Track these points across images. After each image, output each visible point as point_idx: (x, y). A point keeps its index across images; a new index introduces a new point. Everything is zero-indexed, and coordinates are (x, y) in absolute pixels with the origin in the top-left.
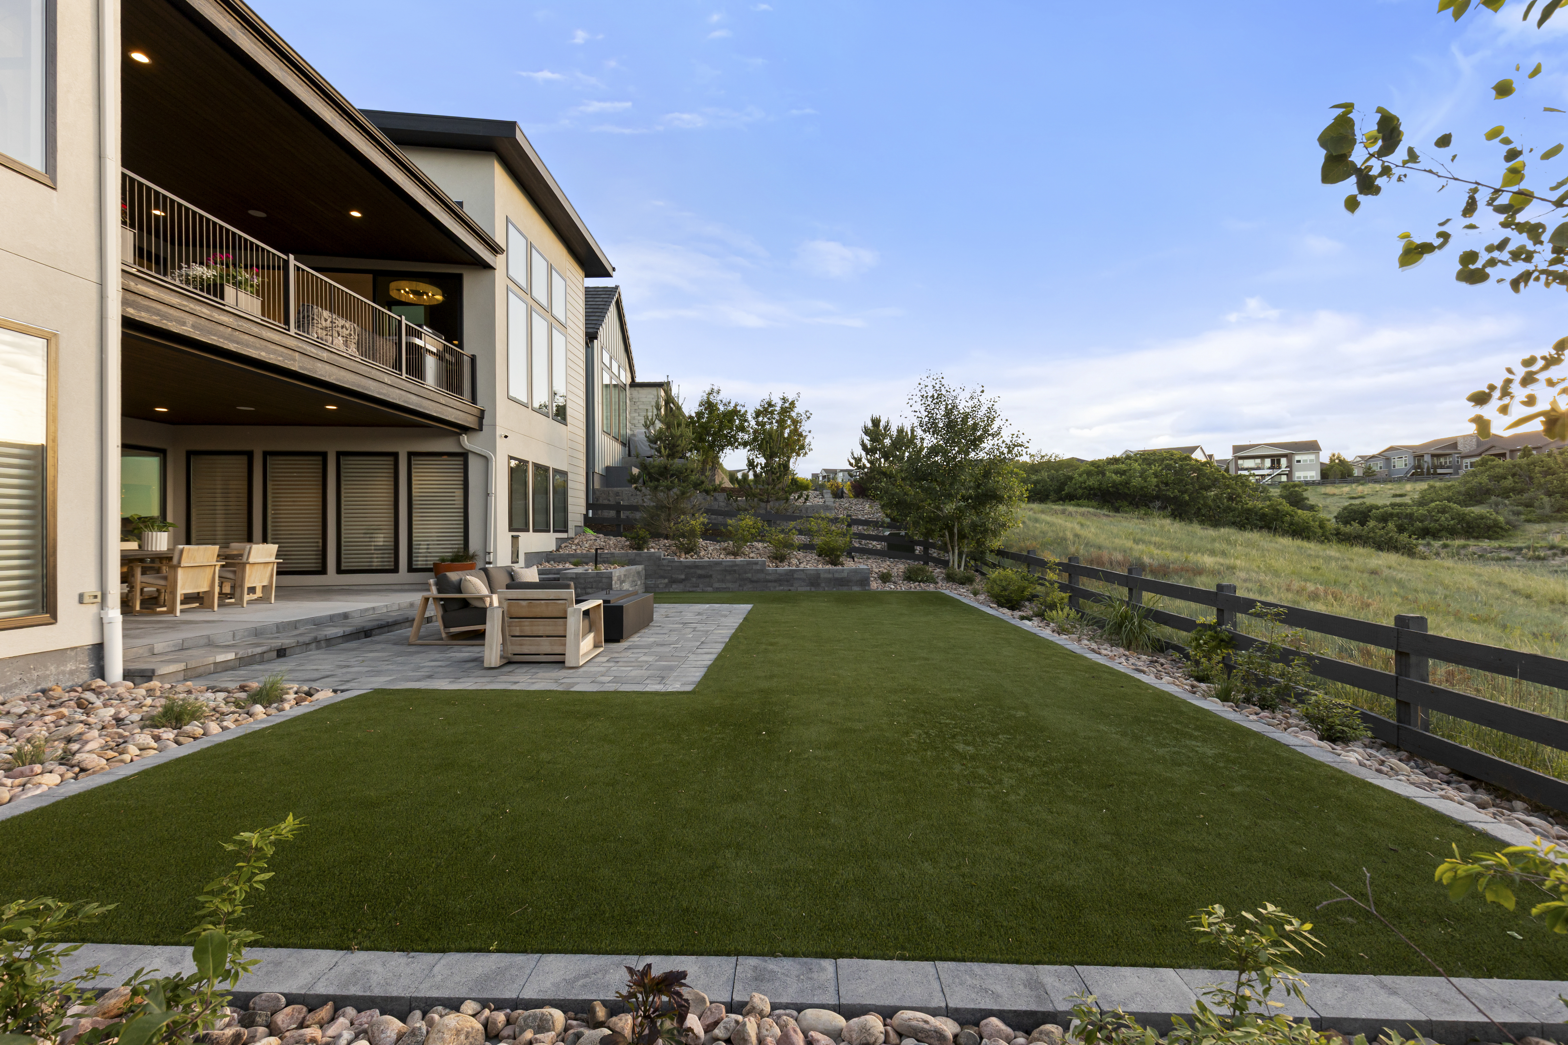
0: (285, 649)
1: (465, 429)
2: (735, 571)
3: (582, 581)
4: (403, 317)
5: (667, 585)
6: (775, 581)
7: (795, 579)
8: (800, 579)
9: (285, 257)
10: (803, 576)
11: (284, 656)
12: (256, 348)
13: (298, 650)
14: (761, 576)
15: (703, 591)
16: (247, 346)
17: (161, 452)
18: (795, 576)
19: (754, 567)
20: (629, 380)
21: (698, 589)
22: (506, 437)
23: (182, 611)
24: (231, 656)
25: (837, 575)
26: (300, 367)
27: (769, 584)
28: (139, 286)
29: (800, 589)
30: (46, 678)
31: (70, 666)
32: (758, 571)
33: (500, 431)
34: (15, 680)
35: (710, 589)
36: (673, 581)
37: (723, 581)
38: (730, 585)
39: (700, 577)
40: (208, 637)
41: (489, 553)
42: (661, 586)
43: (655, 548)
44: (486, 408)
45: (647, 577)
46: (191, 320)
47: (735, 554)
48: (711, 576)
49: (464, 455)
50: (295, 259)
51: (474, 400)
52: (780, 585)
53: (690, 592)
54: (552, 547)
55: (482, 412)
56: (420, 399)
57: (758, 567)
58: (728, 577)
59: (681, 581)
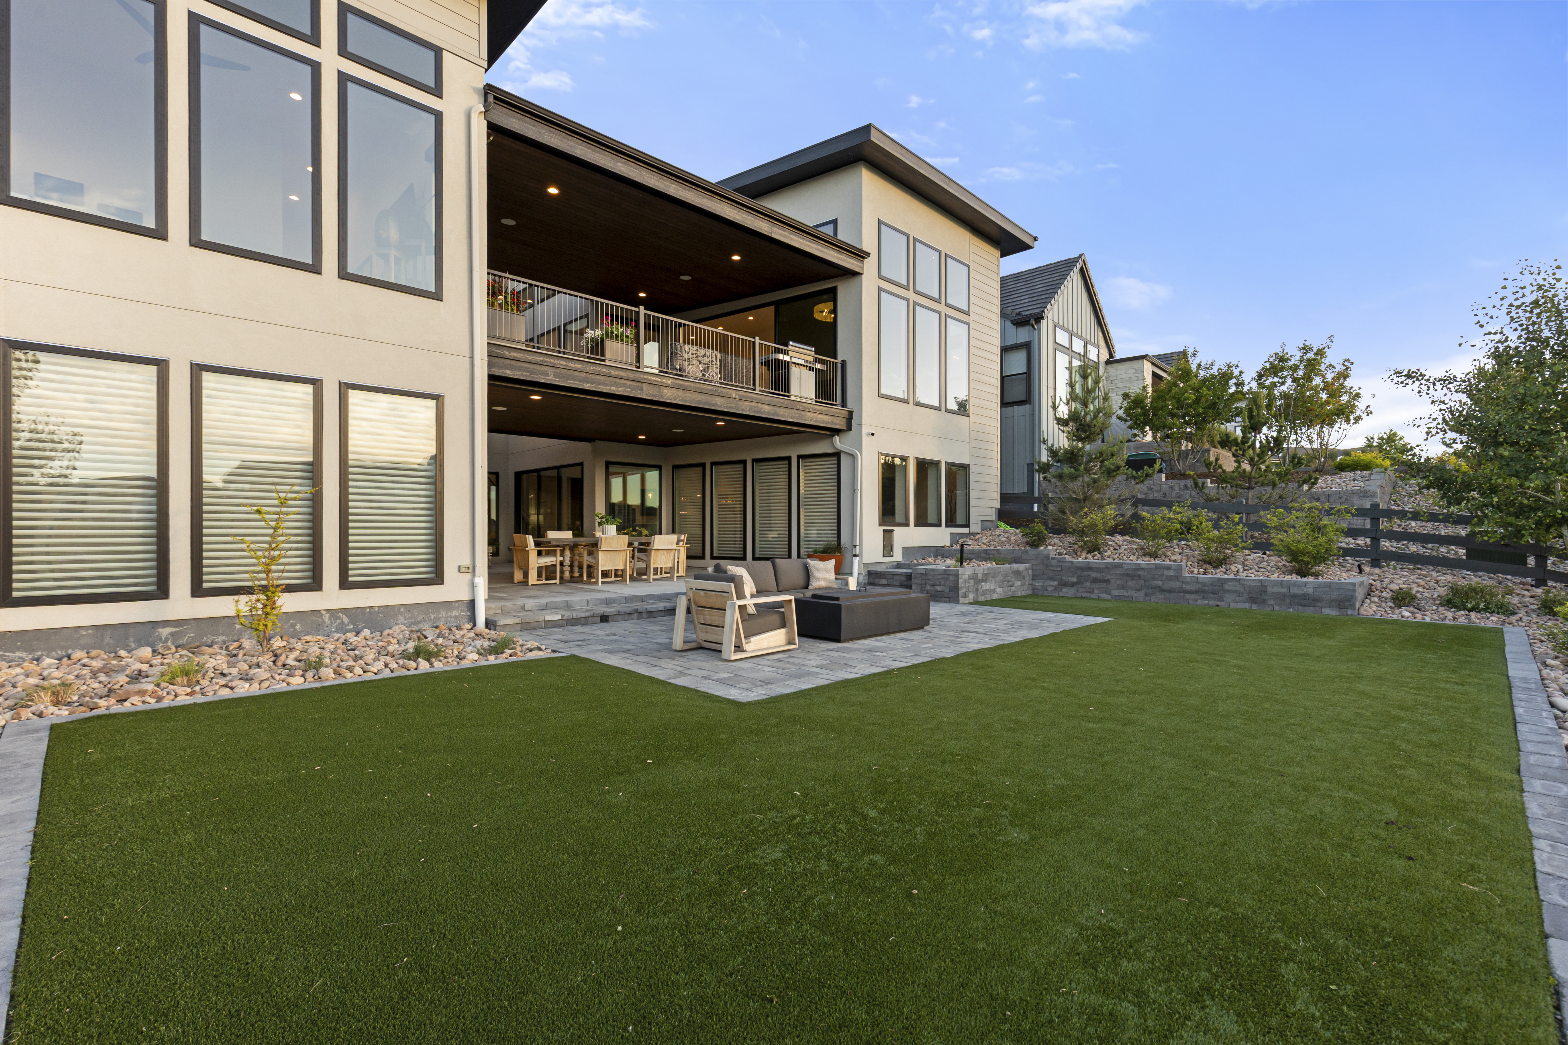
0: (607, 616)
1: (837, 432)
2: (1139, 576)
3: (931, 577)
4: (757, 338)
5: (1056, 589)
6: (1196, 592)
7: (1225, 591)
8: (1234, 592)
9: (637, 309)
10: (1239, 588)
11: (607, 621)
12: (607, 385)
13: (620, 617)
14: (1176, 585)
15: (1099, 599)
16: (600, 384)
17: (659, 468)
18: (1226, 587)
19: (1166, 572)
20: (1105, 356)
21: (1093, 596)
22: (873, 434)
23: (602, 583)
24: (559, 617)
25: (1294, 590)
26: (647, 395)
27: (1188, 596)
28: (512, 354)
29: (1233, 605)
30: (439, 619)
31: (455, 613)
32: (1170, 578)
33: (866, 430)
34: (420, 618)
35: (1107, 596)
36: (1064, 584)
37: (1123, 587)
38: (1132, 593)
39: (1095, 581)
40: (567, 602)
41: (855, 546)
42: (1049, 589)
43: (1053, 547)
44: (854, 409)
45: (1034, 577)
46: (551, 371)
47: (1154, 555)
48: (1108, 581)
49: (837, 455)
50: (645, 309)
51: (844, 404)
52: (1204, 598)
53: (1082, 598)
54: (947, 542)
55: (851, 413)
56: (773, 408)
57: (1171, 573)
58: (1131, 584)
59: (1073, 585)
